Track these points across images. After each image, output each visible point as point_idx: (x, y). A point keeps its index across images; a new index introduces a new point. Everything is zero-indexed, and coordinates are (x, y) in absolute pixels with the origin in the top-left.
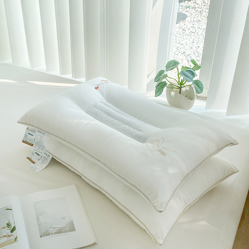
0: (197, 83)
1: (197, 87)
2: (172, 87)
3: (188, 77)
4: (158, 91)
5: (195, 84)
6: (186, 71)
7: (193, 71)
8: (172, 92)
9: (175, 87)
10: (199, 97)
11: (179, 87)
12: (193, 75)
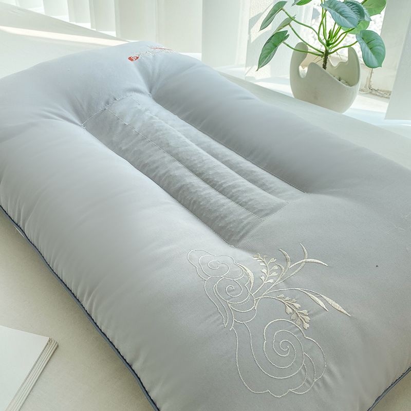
0: (369, 39)
3: (346, 18)
5: (362, 42)
9: (310, 49)
11: (323, 53)
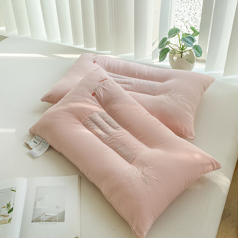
0: (197, 48)
1: (196, 51)
2: (174, 52)
3: (189, 43)
4: (162, 57)
5: (194, 49)
6: (187, 37)
7: (193, 37)
8: (174, 57)
9: (177, 52)
10: (198, 61)
11: (181, 52)
12: (193, 40)
